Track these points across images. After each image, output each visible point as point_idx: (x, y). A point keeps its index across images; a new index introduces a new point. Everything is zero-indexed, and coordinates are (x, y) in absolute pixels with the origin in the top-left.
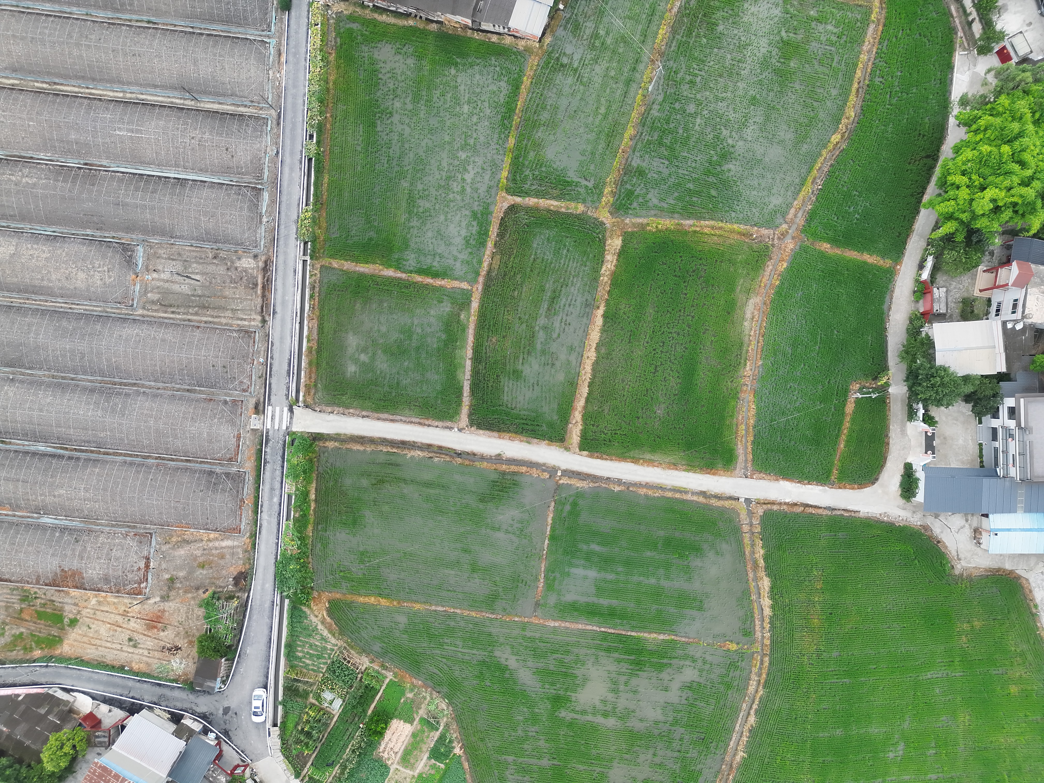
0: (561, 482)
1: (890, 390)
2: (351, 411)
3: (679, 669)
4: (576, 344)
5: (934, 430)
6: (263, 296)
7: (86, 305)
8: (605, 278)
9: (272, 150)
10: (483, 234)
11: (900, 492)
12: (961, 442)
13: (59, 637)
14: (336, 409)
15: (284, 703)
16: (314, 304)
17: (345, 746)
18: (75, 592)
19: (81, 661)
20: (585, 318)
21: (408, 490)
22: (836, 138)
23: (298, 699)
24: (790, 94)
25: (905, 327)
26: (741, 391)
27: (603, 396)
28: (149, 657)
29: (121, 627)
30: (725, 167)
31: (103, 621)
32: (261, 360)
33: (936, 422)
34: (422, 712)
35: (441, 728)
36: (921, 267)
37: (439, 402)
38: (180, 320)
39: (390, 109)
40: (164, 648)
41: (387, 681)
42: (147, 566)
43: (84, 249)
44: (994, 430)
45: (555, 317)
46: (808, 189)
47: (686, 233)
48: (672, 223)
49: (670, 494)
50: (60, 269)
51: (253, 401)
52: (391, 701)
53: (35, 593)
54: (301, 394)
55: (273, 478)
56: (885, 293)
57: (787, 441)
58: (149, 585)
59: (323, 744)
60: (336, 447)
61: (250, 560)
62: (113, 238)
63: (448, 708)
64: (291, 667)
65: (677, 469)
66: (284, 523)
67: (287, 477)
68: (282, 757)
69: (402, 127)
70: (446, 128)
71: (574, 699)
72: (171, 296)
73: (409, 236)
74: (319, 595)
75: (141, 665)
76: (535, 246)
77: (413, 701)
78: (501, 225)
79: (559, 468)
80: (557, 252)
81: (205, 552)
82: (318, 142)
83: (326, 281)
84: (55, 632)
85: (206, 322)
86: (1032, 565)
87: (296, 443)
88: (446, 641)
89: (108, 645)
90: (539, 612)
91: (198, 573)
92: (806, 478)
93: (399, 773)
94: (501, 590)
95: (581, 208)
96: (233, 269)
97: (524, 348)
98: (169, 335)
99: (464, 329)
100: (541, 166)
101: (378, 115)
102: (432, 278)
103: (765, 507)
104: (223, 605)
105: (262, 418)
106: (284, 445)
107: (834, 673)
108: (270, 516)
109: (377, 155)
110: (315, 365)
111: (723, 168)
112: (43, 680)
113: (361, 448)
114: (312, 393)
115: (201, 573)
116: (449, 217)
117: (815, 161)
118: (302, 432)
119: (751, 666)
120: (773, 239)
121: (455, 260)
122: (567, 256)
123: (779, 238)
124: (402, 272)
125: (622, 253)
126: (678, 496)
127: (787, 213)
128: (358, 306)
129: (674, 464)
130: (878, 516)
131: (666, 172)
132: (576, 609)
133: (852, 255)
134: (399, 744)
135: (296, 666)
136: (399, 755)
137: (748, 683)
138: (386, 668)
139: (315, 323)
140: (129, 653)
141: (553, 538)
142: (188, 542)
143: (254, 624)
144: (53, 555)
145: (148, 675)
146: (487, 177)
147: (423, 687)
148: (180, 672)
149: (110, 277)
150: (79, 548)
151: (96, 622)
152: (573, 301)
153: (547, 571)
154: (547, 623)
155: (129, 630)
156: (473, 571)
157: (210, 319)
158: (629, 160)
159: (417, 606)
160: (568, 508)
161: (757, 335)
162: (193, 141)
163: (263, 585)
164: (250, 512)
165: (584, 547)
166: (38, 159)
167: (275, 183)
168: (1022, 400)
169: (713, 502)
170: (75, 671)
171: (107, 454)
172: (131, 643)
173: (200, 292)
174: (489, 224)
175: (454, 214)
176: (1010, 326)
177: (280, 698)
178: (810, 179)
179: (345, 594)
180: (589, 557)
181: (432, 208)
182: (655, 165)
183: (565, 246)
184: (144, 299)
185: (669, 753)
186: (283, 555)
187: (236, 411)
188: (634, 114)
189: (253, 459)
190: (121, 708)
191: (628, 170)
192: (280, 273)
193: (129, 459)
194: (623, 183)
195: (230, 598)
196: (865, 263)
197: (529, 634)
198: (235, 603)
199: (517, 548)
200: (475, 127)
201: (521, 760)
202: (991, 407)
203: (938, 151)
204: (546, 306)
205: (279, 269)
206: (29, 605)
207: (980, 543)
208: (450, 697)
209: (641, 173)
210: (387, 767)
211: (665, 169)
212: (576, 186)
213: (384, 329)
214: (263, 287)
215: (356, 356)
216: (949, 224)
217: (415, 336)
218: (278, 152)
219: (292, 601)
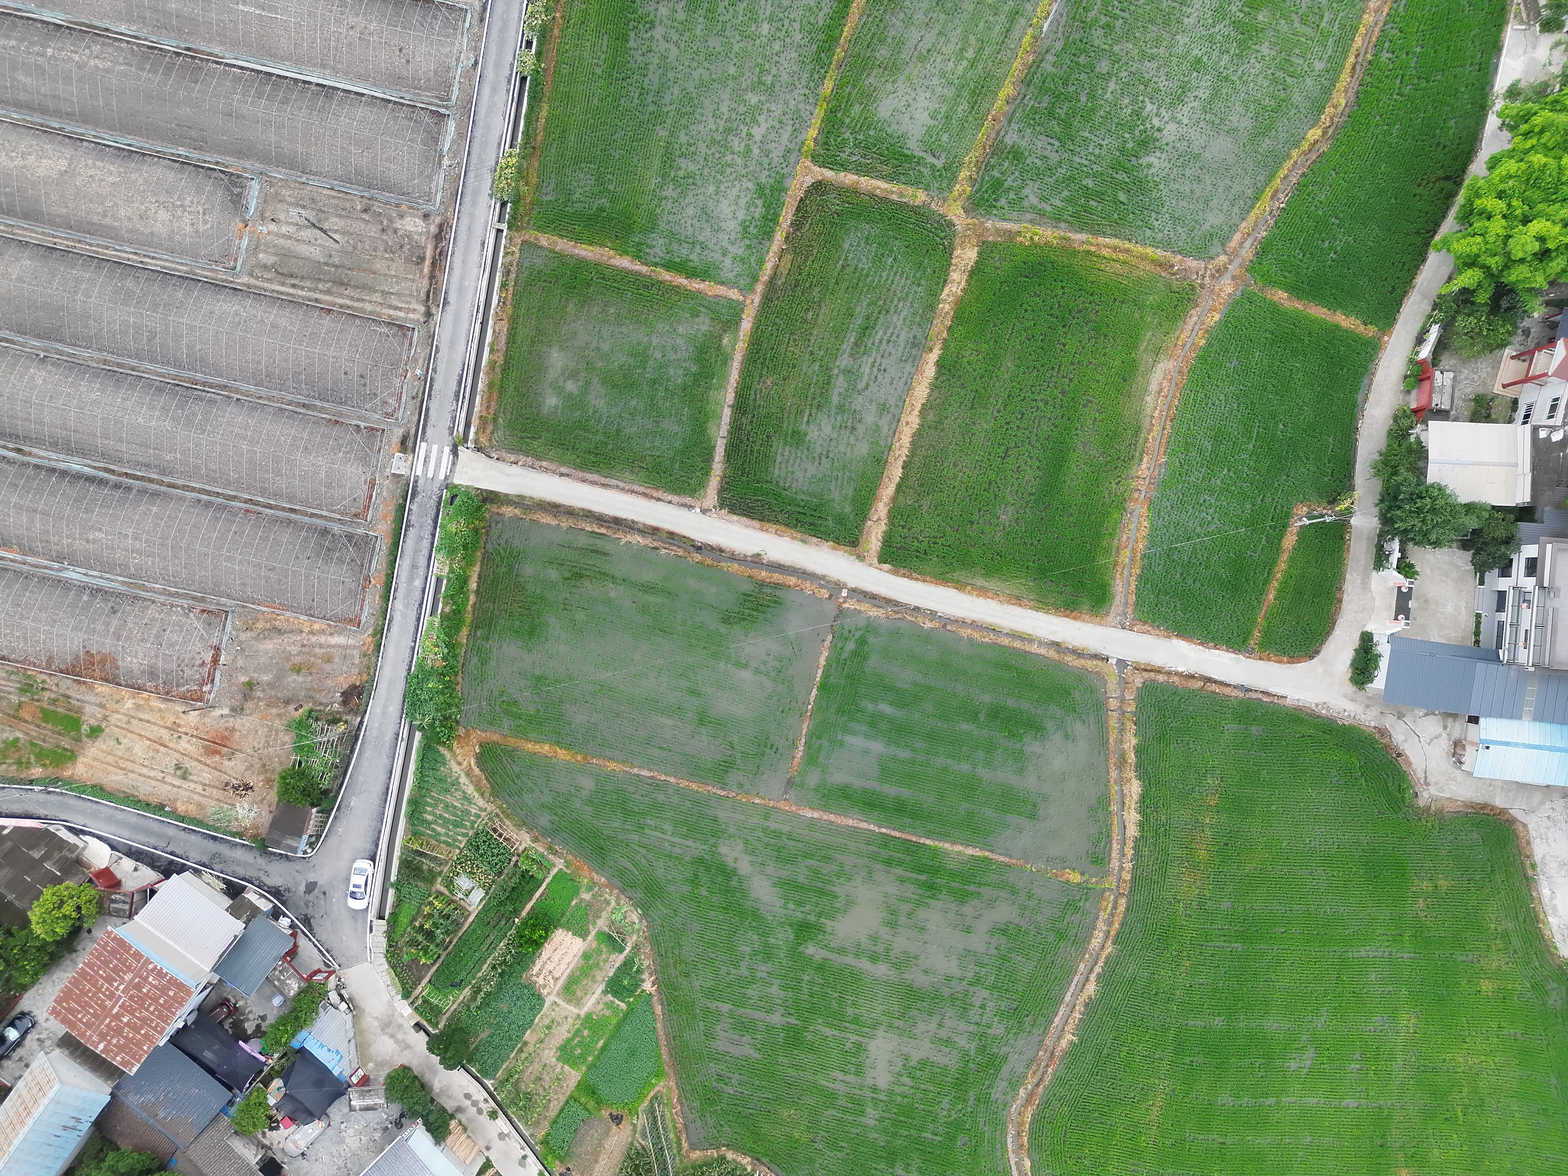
0: (846, 606)
1: (1353, 521)
2: (544, 464)
3: (991, 903)
4: (892, 401)
5: (1412, 583)
6: (432, 277)
7: (166, 260)
8: (946, 307)
9: (468, 59)
10: (770, 220)
11: (1350, 675)
12: (1449, 609)
13: (72, 751)
14: (523, 459)
15: (398, 886)
16: (505, 298)
17: (482, 960)
18: (103, 688)
19: (99, 790)
20: (910, 364)
21: (615, 592)
22: (1314, 134)
23: (419, 884)
24: (1252, 61)
25: (1386, 429)
26: (1131, 499)
27: (922, 485)
28: (203, 796)
29: (166, 746)
30: (1144, 161)
31: (140, 735)
32: (418, 372)
33: (1417, 573)
34: (602, 924)
35: (628, 949)
36: (1420, 340)
37: (677, 466)
38: (304, 298)
39: (652, 16)
40: (227, 784)
41: (555, 871)
42: (215, 660)
43: (171, 176)
44: (1502, 595)
45: (865, 357)
46: (1264, 206)
47: (1075, 253)
48: (1056, 234)
49: (1006, 641)
50: (133, 202)
51: (399, 433)
52: (558, 902)
53: (43, 682)
54: (473, 430)
55: (416, 551)
56: (1362, 375)
57: (1190, 581)
58: (215, 689)
59: (450, 953)
60: (516, 516)
61: (370, 670)
62: (217, 163)
63: (640, 921)
64: (415, 834)
65: (1020, 605)
66: (426, 618)
67: (439, 550)
68: (386, 966)
69: (667, 46)
70: (732, 56)
71: (829, 929)
72: (294, 261)
73: (658, 211)
74: (467, 735)
75: (191, 806)
76: (846, 246)
77: (590, 905)
78: (798, 209)
79: (845, 586)
80: (878, 259)
81: (303, 649)
82: (539, 54)
83: (526, 264)
84: (66, 743)
85: (341, 306)
86: (1535, 804)
87: (457, 501)
88: (649, 822)
89: (144, 771)
90: (791, 795)
91: (290, 679)
92: (1213, 639)
93: (557, 1009)
94: (738, 755)
95: (921, 197)
96: (390, 232)
97: (814, 399)
98: (284, 318)
99: (726, 360)
100: (868, 128)
101: (632, 23)
102: (687, 278)
103: (1146, 675)
104: (323, 729)
105: (411, 458)
106: (439, 503)
107: (1221, 932)
108: (406, 606)
109: (625, 84)
110: (498, 389)
111: (1140, 161)
112: (42, 812)
113: (554, 522)
114: (488, 431)
115: (294, 680)
116: (722, 188)
117: (1279, 165)
118: (467, 487)
119: (1099, 910)
120: (1203, 277)
121: (724, 255)
122: (892, 267)
123: (1212, 276)
124: (642, 264)
125: (975, 272)
126: (1017, 644)
127: (1229, 238)
128: (571, 308)
129: (1018, 598)
130: (1313, 707)
131: (1054, 158)
132: (847, 797)
133: (1319, 312)
134: (563, 967)
135: (422, 834)
136: (560, 983)
137: (1092, 934)
138: (555, 853)
139: (504, 326)
140: (174, 786)
141: (824, 687)
142: (280, 632)
143: (365, 764)
144: (75, 628)
145: (199, 823)
146: (785, 136)
147: (607, 887)
148: (247, 823)
149: (205, 222)
150: (115, 623)
151: (129, 735)
152: (894, 338)
153: (810, 735)
154: (801, 812)
155: (178, 752)
156: (701, 722)
157: (348, 302)
158: (1002, 133)
159: (612, 766)
160: (851, 646)
161: (1163, 418)
162: (351, 33)
163: (385, 707)
164: (377, 598)
165: (870, 707)
166: (117, 33)
167: (467, 108)
168: (1549, 546)
169: (1069, 659)
170: (89, 804)
171: (174, 486)
172: (179, 773)
173: (336, 260)
174: (780, 205)
175: (729, 184)
176: (1543, 434)
177: (393, 878)
178: (1269, 192)
179: (505, 736)
180: (874, 722)
181: (697, 172)
182: (1040, 146)
183: (891, 251)
184: (253, 261)
185: (962, 1026)
186: (420, 666)
187: (373, 445)
188: (1017, 65)
189: (390, 519)
190: (153, 867)
191: (997, 149)
192: (461, 244)
193: (205, 497)
194: (989, 167)
195: (334, 721)
196: (1337, 327)
197: (773, 825)
198: (341, 728)
199: (770, 697)
200: (776, 58)
201: (741, 1010)
202: (1500, 557)
203: (1464, 172)
204: (852, 340)
205: (459, 238)
206: (33, 700)
207: (1461, 763)
208: (644, 907)
209: (1017, 155)
210: (540, 999)
211: (1054, 154)
212: (918, 163)
213: (606, 347)
214: (433, 264)
215: (561, 383)
216: (1470, 272)
217: (651, 363)
218: (476, 63)
219: (425, 737)
